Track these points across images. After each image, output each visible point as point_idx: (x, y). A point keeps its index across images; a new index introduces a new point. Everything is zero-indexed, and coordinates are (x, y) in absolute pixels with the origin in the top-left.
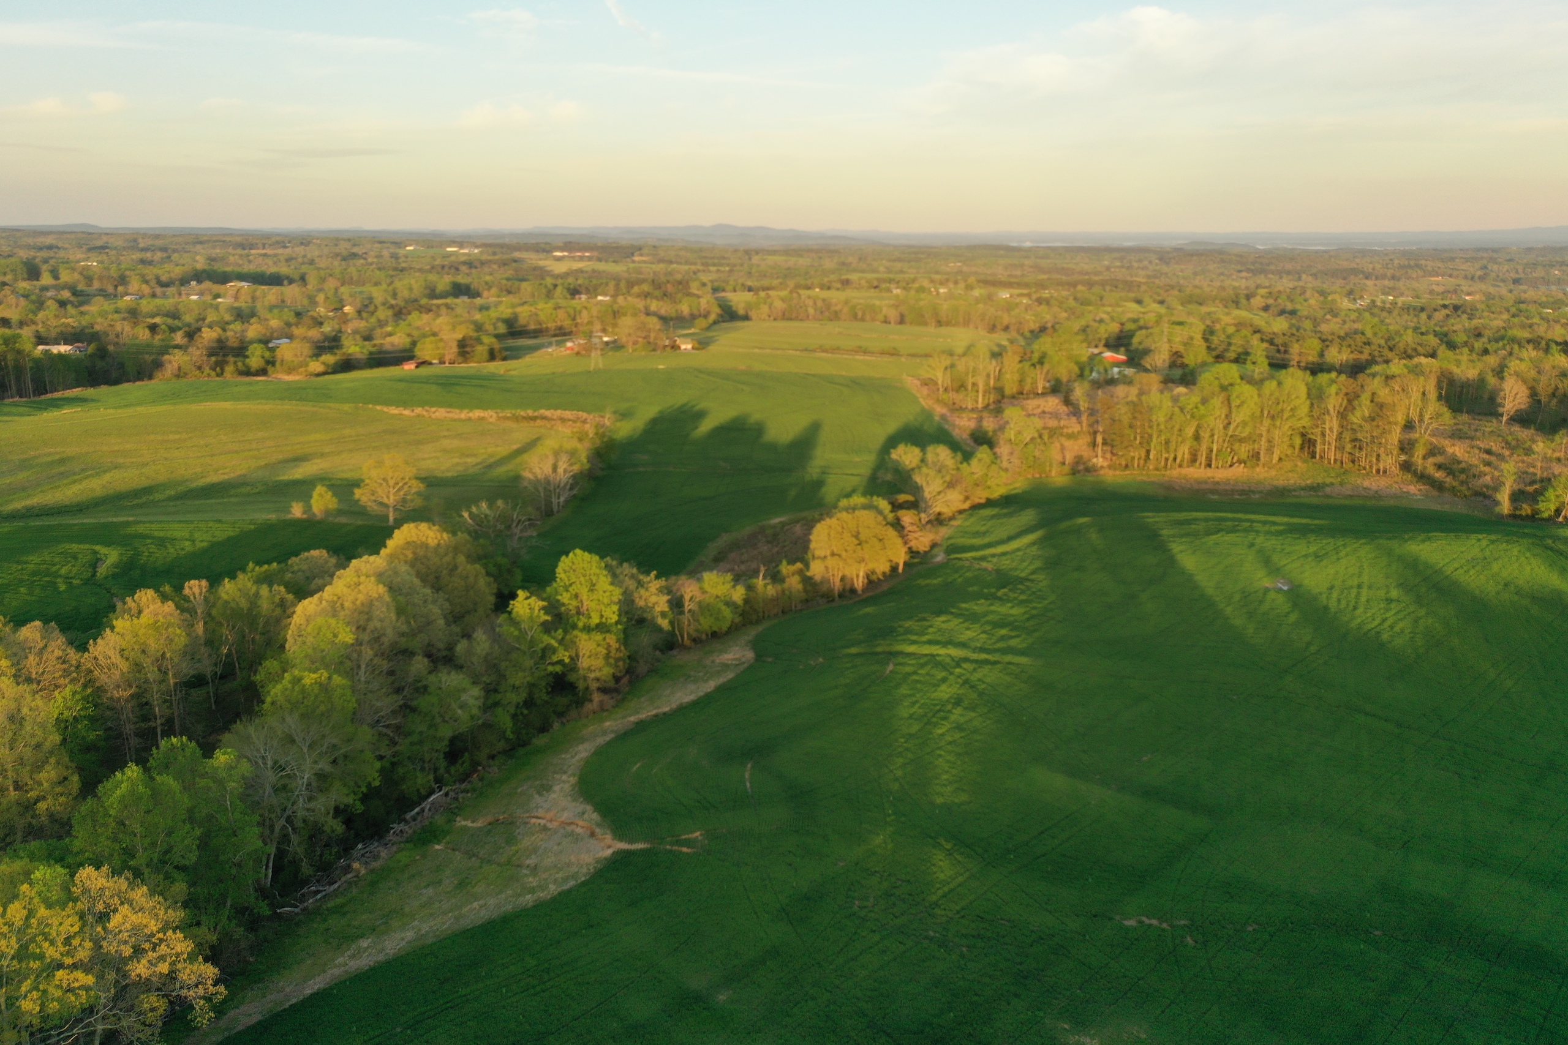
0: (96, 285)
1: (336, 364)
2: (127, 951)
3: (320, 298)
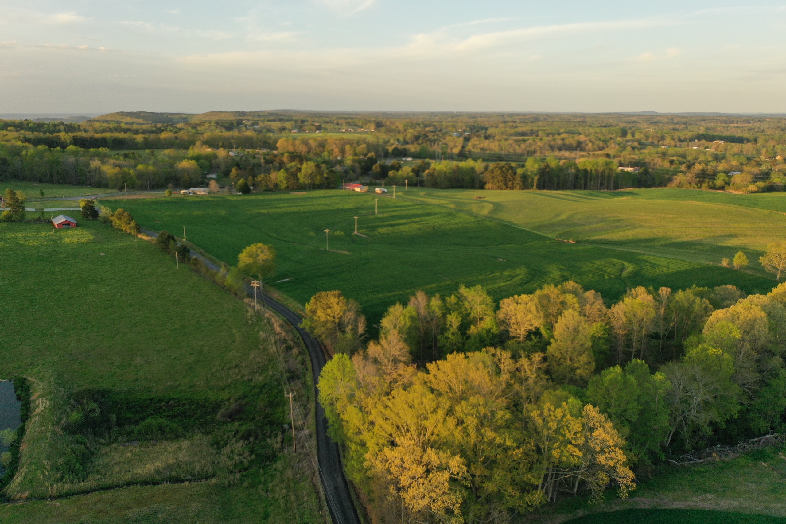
0: (650, 140)
1: (764, 187)
2: (598, 449)
3: (764, 151)
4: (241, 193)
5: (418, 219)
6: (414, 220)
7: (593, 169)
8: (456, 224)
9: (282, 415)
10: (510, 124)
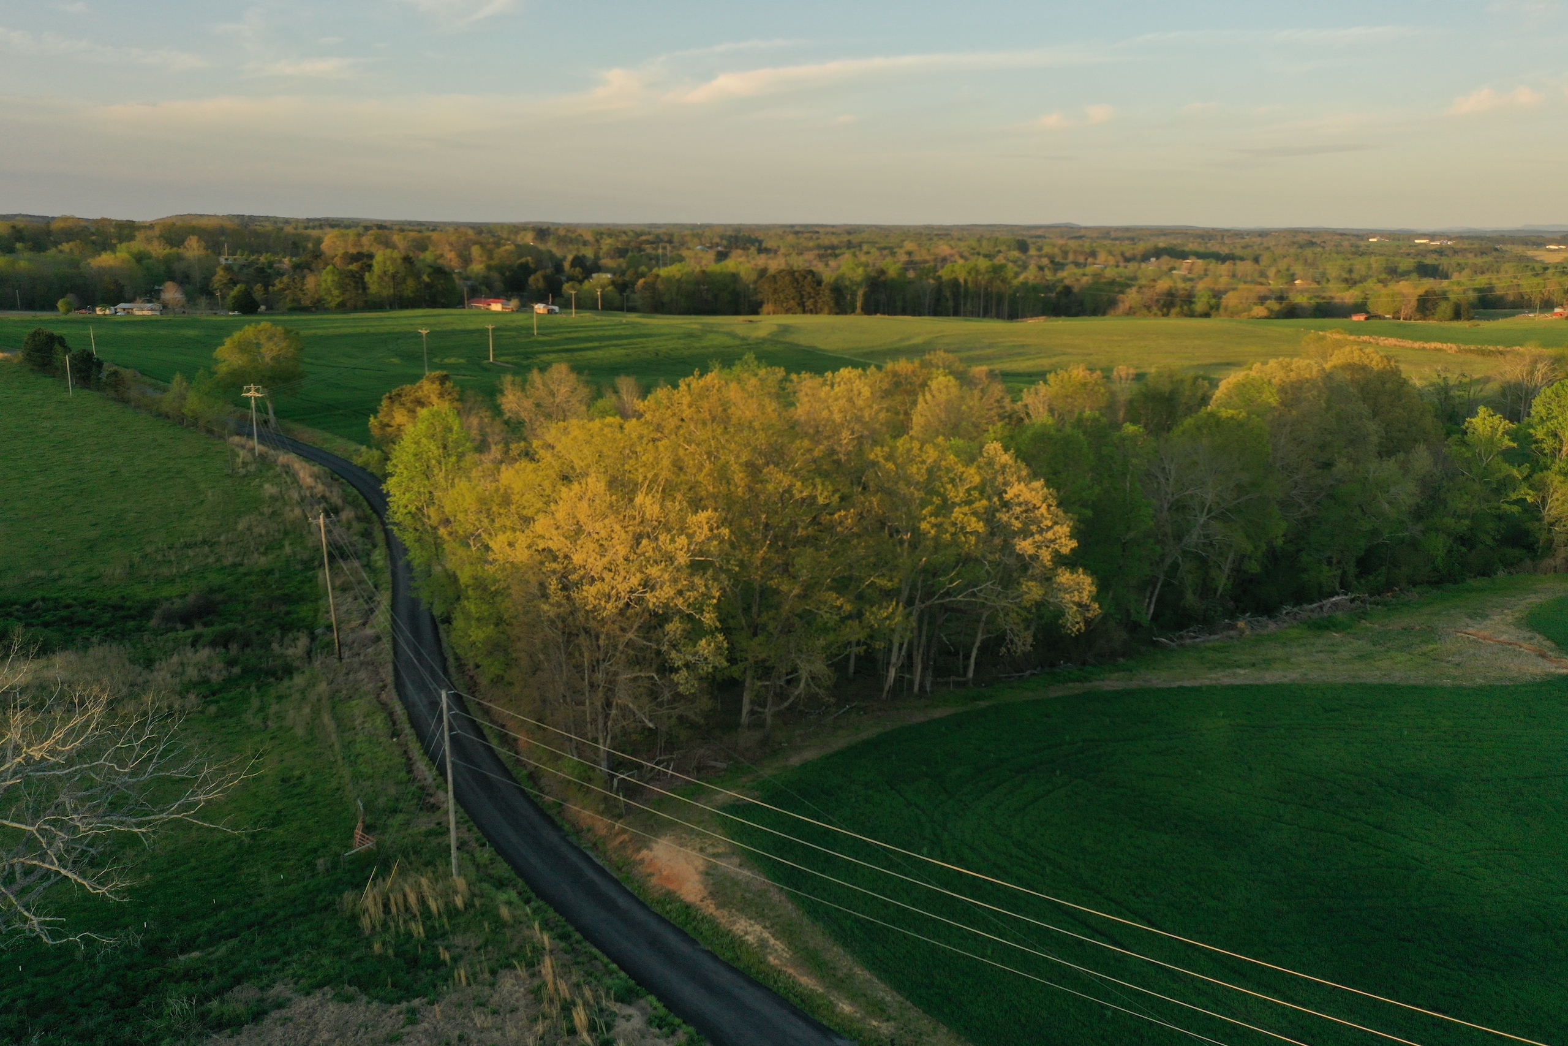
2: (1017, 525)
3: (1272, 272)
4: (236, 313)
5: (625, 342)
6: (615, 342)
7: (970, 279)
8: (703, 348)
9: (311, 614)
10: (806, 235)
